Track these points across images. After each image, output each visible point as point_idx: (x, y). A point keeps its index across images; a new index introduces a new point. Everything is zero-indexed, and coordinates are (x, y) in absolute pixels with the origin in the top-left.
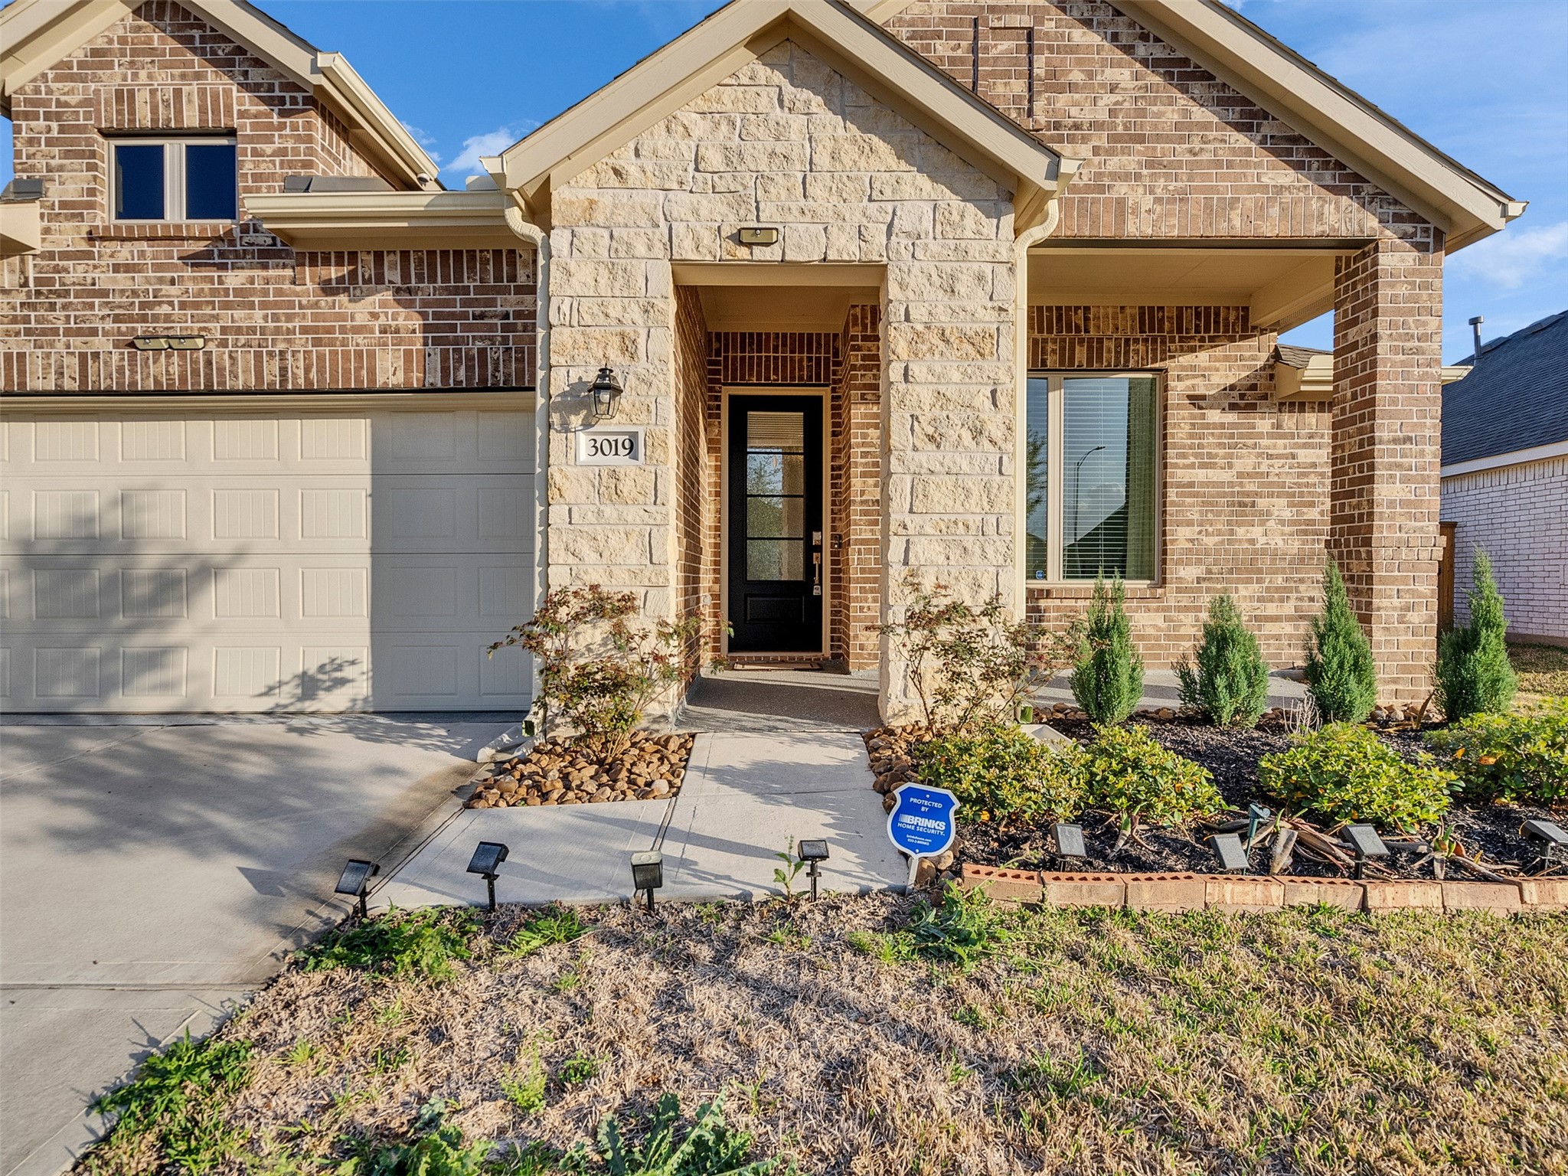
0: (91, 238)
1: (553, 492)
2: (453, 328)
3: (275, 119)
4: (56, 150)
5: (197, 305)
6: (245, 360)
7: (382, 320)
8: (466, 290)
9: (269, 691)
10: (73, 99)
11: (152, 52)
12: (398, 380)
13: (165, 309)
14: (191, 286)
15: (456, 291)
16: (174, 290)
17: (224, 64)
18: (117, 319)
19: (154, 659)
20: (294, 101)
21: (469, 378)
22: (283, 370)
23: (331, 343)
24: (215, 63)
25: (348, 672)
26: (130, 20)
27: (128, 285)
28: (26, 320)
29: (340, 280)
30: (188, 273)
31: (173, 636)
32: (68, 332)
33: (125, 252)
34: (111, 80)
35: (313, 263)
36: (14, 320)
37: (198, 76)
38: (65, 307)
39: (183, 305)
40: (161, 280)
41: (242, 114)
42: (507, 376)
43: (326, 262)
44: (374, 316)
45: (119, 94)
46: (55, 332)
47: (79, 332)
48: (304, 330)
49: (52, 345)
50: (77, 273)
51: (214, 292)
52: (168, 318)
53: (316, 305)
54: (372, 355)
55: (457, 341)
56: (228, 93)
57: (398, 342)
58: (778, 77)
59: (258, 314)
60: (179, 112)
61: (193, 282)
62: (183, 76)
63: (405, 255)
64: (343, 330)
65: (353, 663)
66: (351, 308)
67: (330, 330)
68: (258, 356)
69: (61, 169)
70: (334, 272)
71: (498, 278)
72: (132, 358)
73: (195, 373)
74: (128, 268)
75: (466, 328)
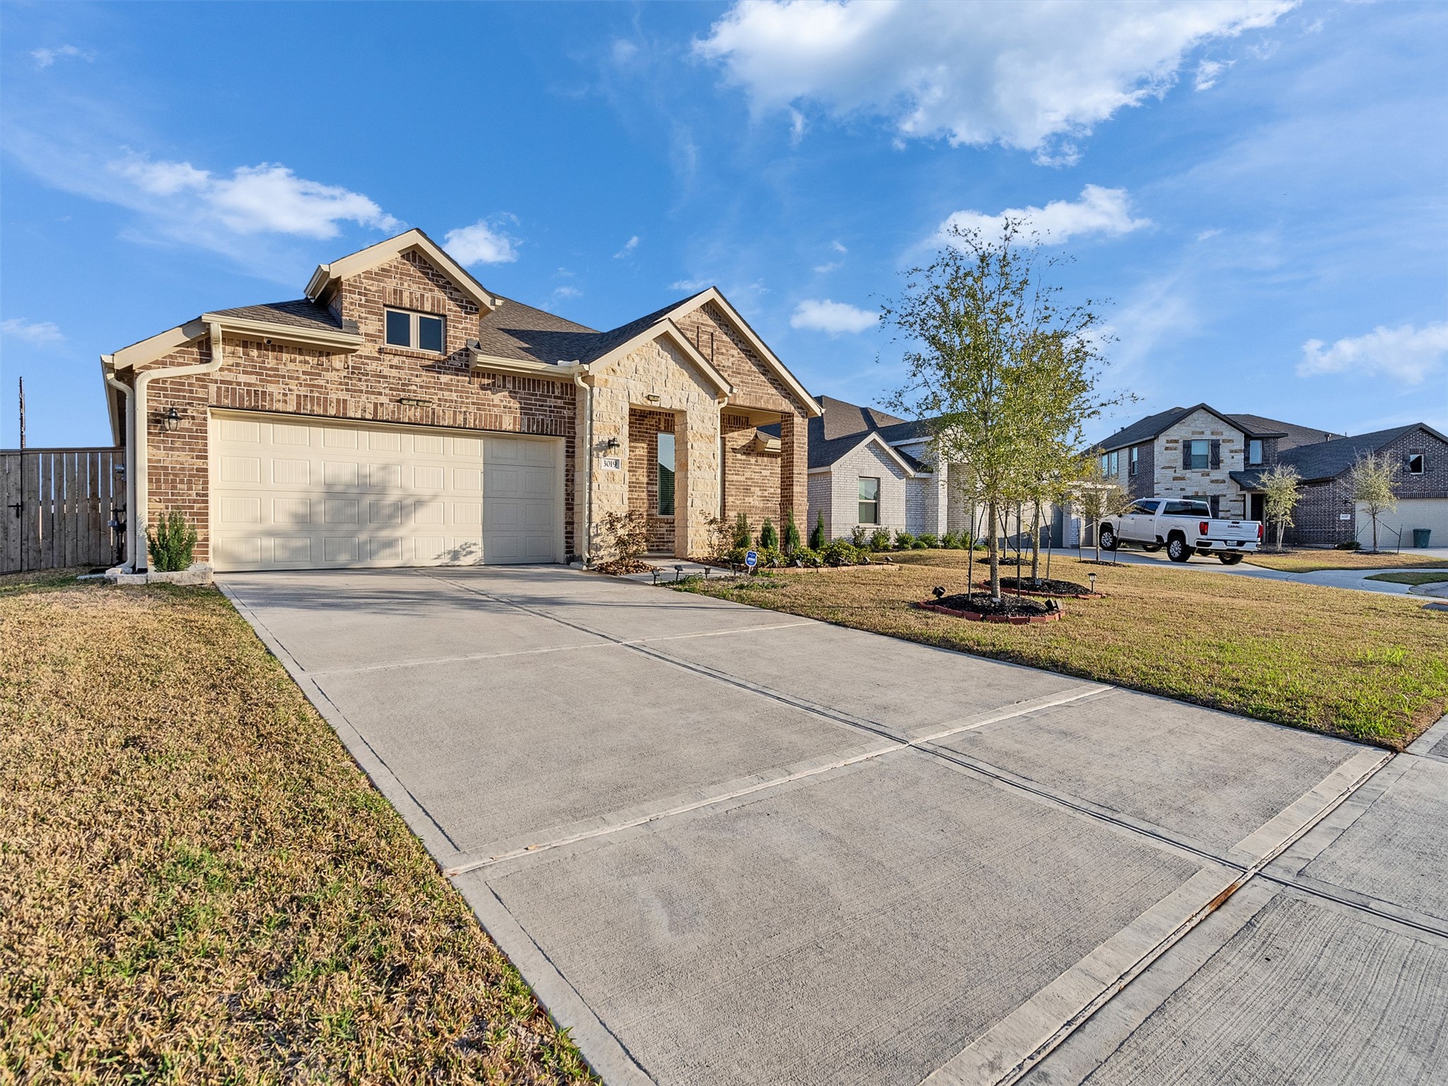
0: (380, 351)
1: (594, 478)
2: (531, 409)
3: (463, 315)
4: (363, 309)
5: (428, 388)
6: (449, 414)
7: (504, 403)
8: (536, 395)
9: (439, 557)
10: (372, 288)
11: (410, 275)
12: (510, 428)
13: (414, 388)
14: (425, 379)
15: (533, 395)
16: (418, 380)
17: (444, 288)
18: (391, 389)
19: (390, 544)
20: (471, 309)
21: (537, 430)
22: (465, 419)
23: (485, 410)
24: (439, 286)
25: (473, 548)
26: (401, 261)
27: (397, 375)
28: (347, 384)
29: (489, 385)
30: (424, 373)
31: (398, 533)
32: (367, 392)
33: (396, 361)
34: (391, 284)
35: (478, 377)
36: (341, 384)
37: (431, 290)
38: (366, 381)
39: (421, 387)
40: (412, 375)
41: (449, 310)
43: (483, 377)
44: (502, 401)
45: (395, 290)
46: (361, 391)
47: (373, 393)
48: (473, 403)
49: (360, 397)
51: (435, 383)
52: (415, 392)
53: (478, 394)
54: (501, 416)
55: (533, 414)
56: (444, 300)
57: (512, 412)
59: (454, 394)
60: (422, 304)
61: (426, 377)
62: (424, 289)
63: (514, 378)
64: (489, 405)
65: (475, 544)
66: (493, 396)
67: (484, 405)
68: (454, 412)
69: (366, 318)
70: (486, 381)
71: (548, 392)
72: (399, 407)
73: (427, 416)
74: (397, 367)
75: (536, 410)
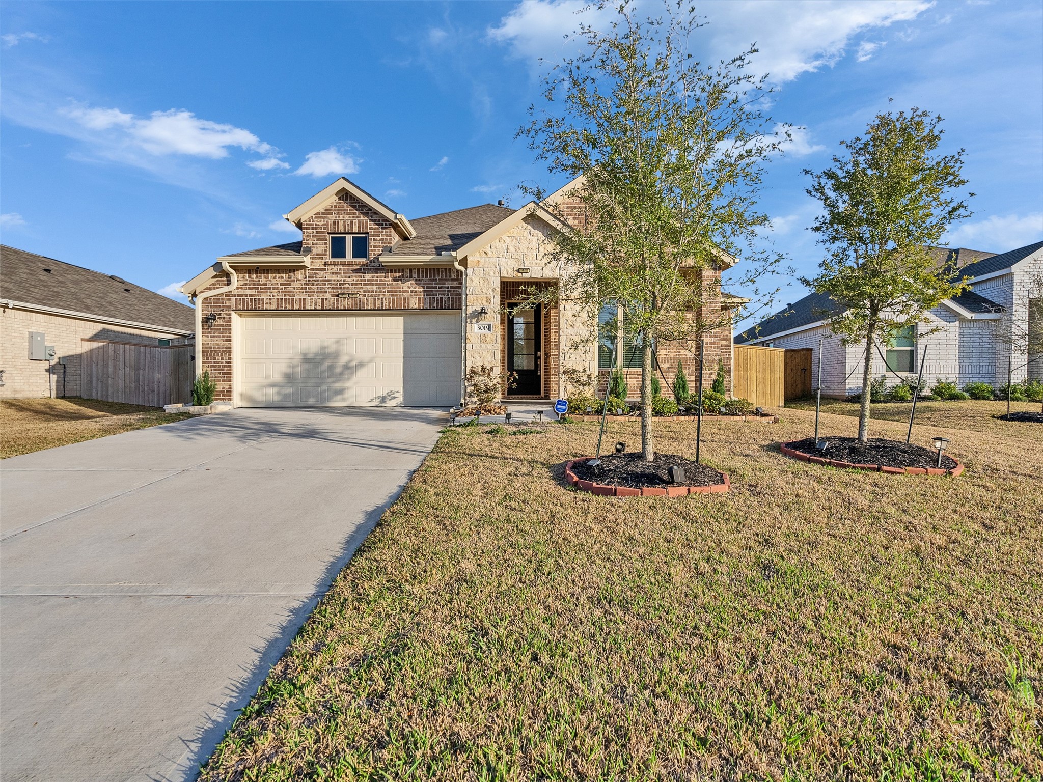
0: (325, 264)
1: (468, 341)
2: (432, 291)
3: (380, 230)
4: (315, 239)
5: (356, 284)
6: (371, 301)
7: (411, 289)
8: (436, 280)
9: (372, 400)
10: (320, 224)
11: (344, 210)
12: (416, 306)
13: (347, 285)
14: (355, 279)
15: (433, 280)
16: (350, 280)
17: (365, 214)
18: (332, 288)
19: (340, 392)
20: (386, 224)
21: (437, 306)
22: (382, 303)
23: (396, 295)
24: (362, 213)
25: (396, 395)
26: (337, 201)
27: (336, 278)
28: (305, 288)
29: (399, 277)
30: (354, 275)
32: (318, 292)
33: (335, 269)
34: (331, 218)
35: (391, 272)
36: (302, 288)
37: (358, 217)
38: (317, 285)
39: (352, 284)
40: (346, 277)
41: (370, 228)
42: (449, 305)
43: (395, 272)
44: (409, 288)
45: (334, 222)
46: (314, 292)
47: (321, 292)
48: (388, 292)
49: (313, 296)
50: (321, 274)
51: (361, 280)
52: (348, 288)
53: (392, 284)
54: (408, 299)
55: (433, 295)
56: (367, 222)
57: (417, 295)
58: (529, 227)
59: (375, 287)
60: (352, 228)
61: (355, 277)
62: (353, 217)
63: (418, 270)
64: (400, 292)
65: (397, 392)
66: (402, 285)
67: (396, 292)
68: (375, 299)
69: (317, 244)
70: (397, 275)
71: (446, 277)
72: (337, 300)
73: (356, 304)
74: (336, 273)
75: (436, 291)
